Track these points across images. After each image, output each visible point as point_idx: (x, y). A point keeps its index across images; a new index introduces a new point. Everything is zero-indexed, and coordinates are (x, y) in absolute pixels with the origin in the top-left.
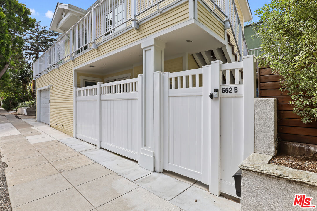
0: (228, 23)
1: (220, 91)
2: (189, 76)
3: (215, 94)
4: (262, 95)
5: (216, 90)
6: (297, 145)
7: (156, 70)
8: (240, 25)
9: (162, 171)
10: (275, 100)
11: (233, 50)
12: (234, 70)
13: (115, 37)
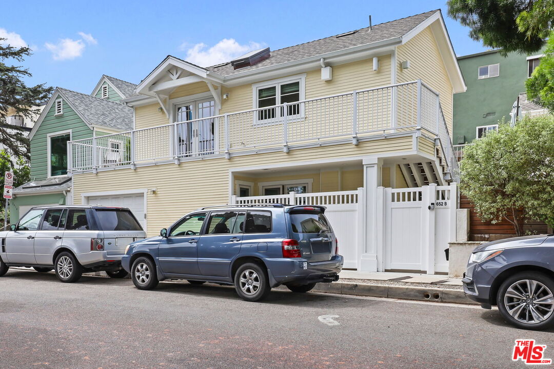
0: (438, 141)
1: (435, 205)
2: (410, 192)
3: (432, 206)
4: (462, 207)
5: (433, 204)
6: (480, 235)
7: (379, 185)
8: (448, 134)
9: (384, 270)
10: (468, 210)
11: (441, 162)
12: (444, 191)
13: (322, 145)
